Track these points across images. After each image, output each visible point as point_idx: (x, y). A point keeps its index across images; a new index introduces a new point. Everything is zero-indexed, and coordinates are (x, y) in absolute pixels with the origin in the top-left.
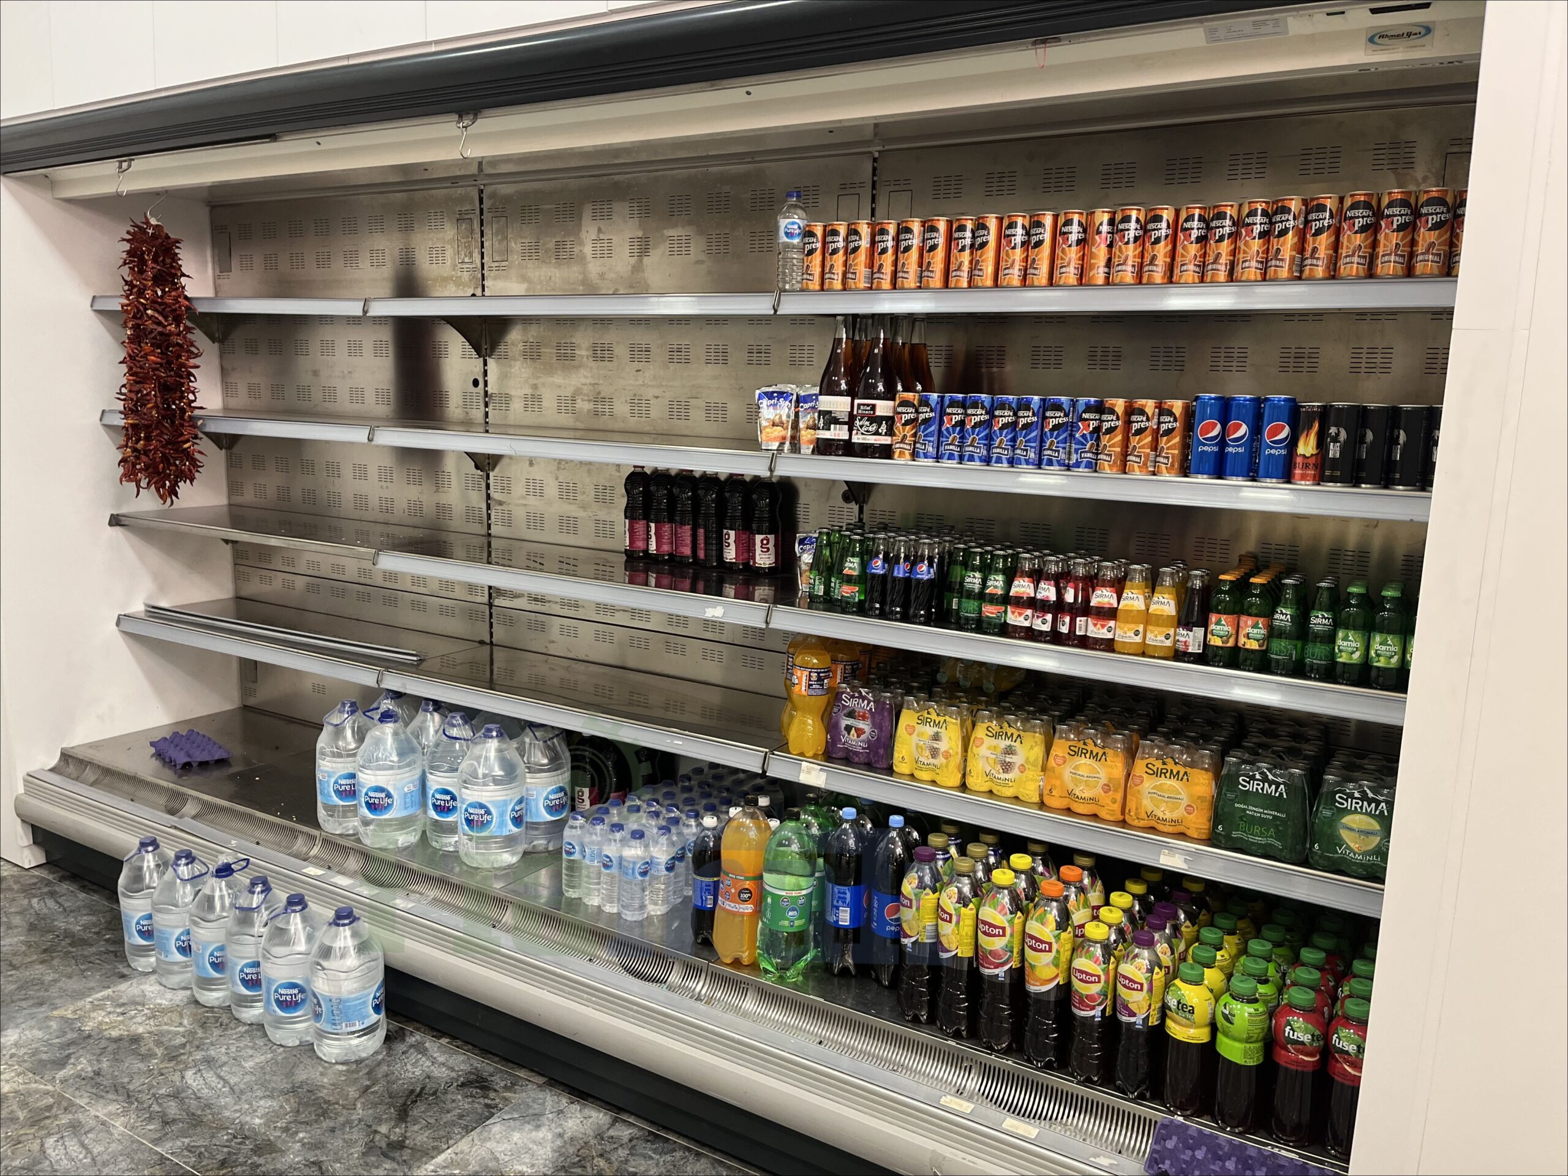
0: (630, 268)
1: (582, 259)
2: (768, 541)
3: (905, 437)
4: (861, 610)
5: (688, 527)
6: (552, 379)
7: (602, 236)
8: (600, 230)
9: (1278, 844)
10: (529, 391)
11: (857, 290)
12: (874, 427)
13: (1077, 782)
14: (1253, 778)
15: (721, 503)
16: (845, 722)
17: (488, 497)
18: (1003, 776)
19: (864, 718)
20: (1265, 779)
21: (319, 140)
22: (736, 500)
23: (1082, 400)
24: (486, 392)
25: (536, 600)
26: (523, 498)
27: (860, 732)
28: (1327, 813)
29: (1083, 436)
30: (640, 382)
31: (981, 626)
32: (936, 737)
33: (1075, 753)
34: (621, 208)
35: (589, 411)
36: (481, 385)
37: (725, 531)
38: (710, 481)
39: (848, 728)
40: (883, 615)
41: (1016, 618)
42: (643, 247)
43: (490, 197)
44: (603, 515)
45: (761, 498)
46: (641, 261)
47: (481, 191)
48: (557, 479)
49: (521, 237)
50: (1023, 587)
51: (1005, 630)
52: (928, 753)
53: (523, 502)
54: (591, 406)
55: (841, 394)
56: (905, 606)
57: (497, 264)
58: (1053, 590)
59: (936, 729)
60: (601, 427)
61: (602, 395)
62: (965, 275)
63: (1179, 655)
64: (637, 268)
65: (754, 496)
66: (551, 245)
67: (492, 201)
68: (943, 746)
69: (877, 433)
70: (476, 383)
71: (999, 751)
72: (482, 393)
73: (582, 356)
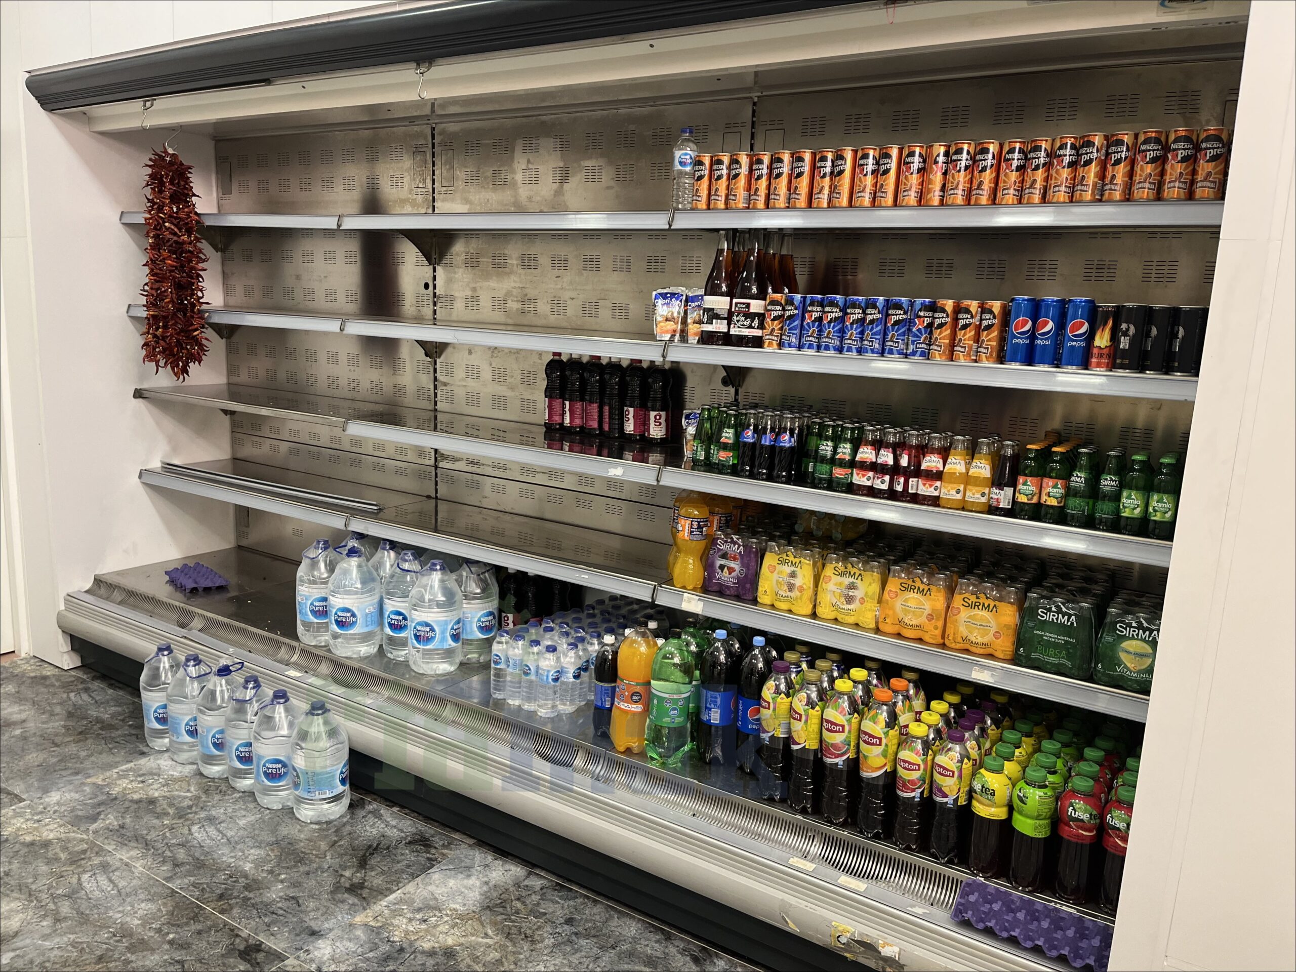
0: (552, 192)
1: (514, 185)
2: (660, 416)
3: (773, 330)
4: (735, 471)
5: (595, 405)
6: (487, 283)
7: (530, 166)
8: (529, 162)
9: (1069, 664)
10: (469, 293)
11: (737, 209)
12: (747, 323)
13: (906, 612)
14: (1050, 610)
15: (623, 385)
16: (720, 562)
17: (435, 379)
18: (846, 607)
19: (735, 559)
20: (1059, 611)
21: (304, 84)
22: (635, 384)
23: (919, 301)
24: (435, 294)
25: (472, 463)
26: (463, 380)
27: (731, 570)
28: (1109, 639)
29: (919, 330)
30: (559, 286)
31: (831, 485)
32: (793, 575)
33: (906, 589)
34: (546, 143)
35: (517, 309)
36: (431, 288)
37: (626, 408)
38: (614, 367)
39: (722, 567)
40: (752, 476)
41: (860, 479)
42: (564, 176)
43: (440, 134)
44: (527, 396)
45: (655, 382)
46: (562, 187)
47: (433, 129)
48: (491, 365)
49: (465, 167)
50: (866, 454)
51: (851, 488)
52: (786, 588)
53: (464, 384)
54: (519, 305)
55: (722, 294)
56: (770, 468)
57: (445, 189)
58: (891, 456)
59: (793, 569)
60: (526, 323)
61: (528, 297)
62: (826, 197)
63: (993, 510)
64: (559, 193)
65: (650, 380)
66: (489, 174)
67: (442, 137)
68: (798, 582)
69: (750, 327)
70: (426, 286)
71: (843, 587)
72: (432, 294)
73: (513, 265)
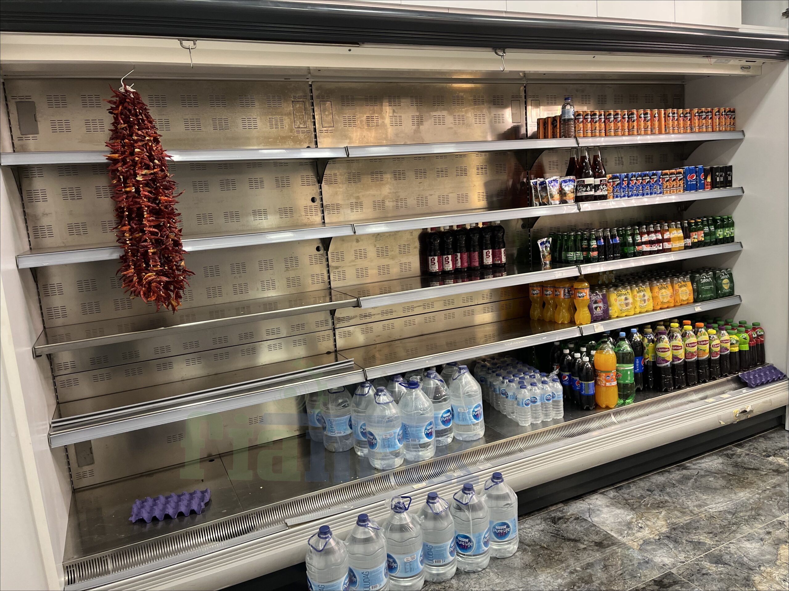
0: (412, 131)
1: (384, 125)
4: (598, 260)
6: (369, 192)
7: (395, 115)
8: (394, 111)
9: (712, 295)
10: (354, 201)
13: (663, 298)
14: (703, 279)
15: (481, 238)
16: (595, 306)
17: (328, 266)
18: (645, 305)
19: (600, 302)
20: (706, 278)
24: (322, 205)
26: (353, 261)
27: (600, 307)
28: (720, 281)
30: (422, 189)
31: (635, 254)
32: (626, 299)
33: (660, 289)
34: (405, 102)
35: (393, 206)
36: (318, 202)
39: (596, 308)
40: (606, 259)
41: (646, 248)
42: (420, 121)
43: (317, 89)
44: (404, 260)
46: (419, 128)
47: (311, 86)
48: (375, 246)
49: (343, 114)
50: (645, 238)
51: (643, 253)
52: (625, 306)
53: (353, 264)
54: (395, 203)
56: (605, 256)
57: (325, 129)
59: (625, 296)
60: (400, 214)
61: (401, 198)
63: (686, 247)
64: (417, 131)
66: (364, 118)
67: (319, 92)
70: (313, 200)
71: (641, 297)
72: (319, 206)
73: (388, 178)
